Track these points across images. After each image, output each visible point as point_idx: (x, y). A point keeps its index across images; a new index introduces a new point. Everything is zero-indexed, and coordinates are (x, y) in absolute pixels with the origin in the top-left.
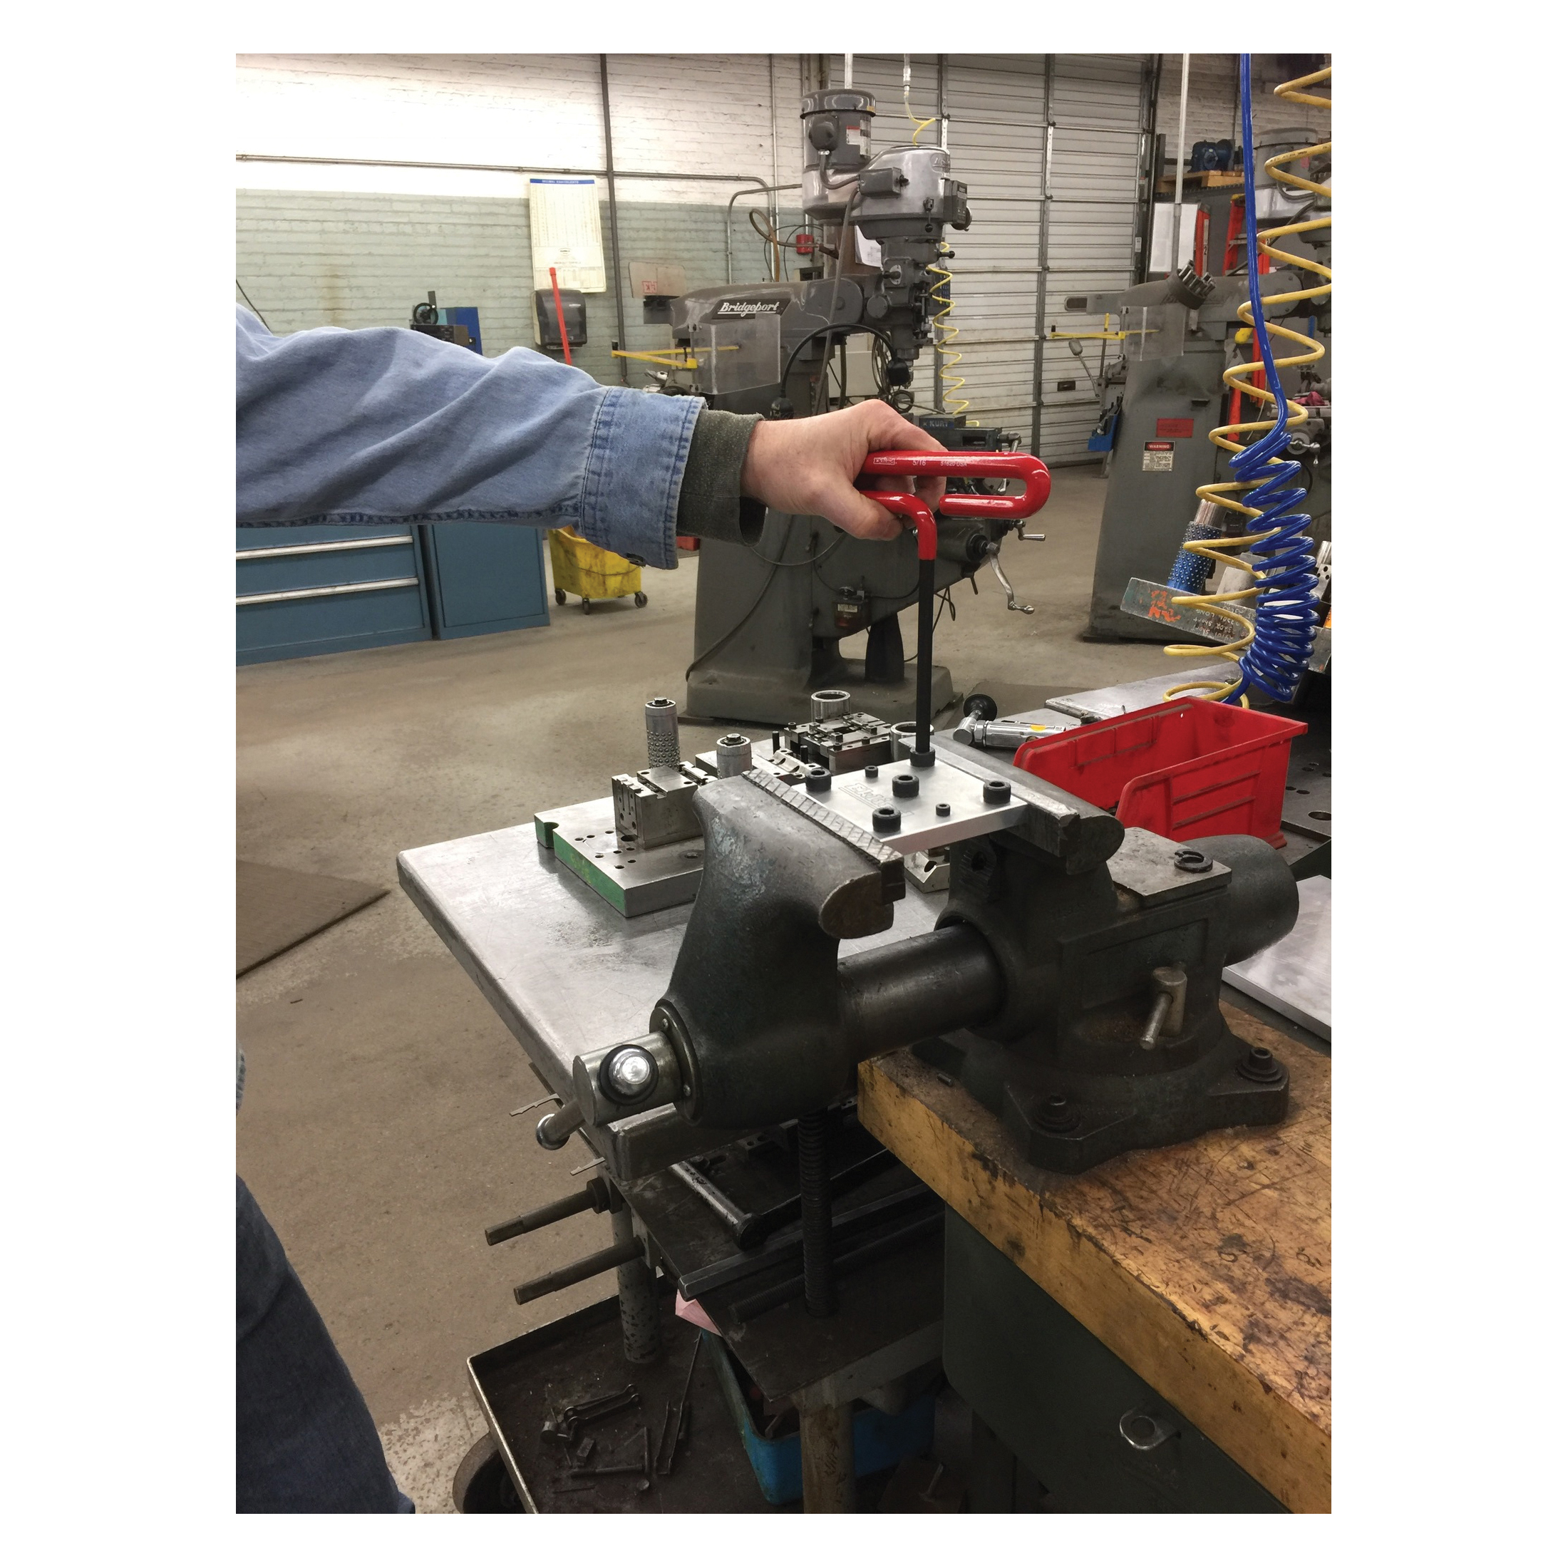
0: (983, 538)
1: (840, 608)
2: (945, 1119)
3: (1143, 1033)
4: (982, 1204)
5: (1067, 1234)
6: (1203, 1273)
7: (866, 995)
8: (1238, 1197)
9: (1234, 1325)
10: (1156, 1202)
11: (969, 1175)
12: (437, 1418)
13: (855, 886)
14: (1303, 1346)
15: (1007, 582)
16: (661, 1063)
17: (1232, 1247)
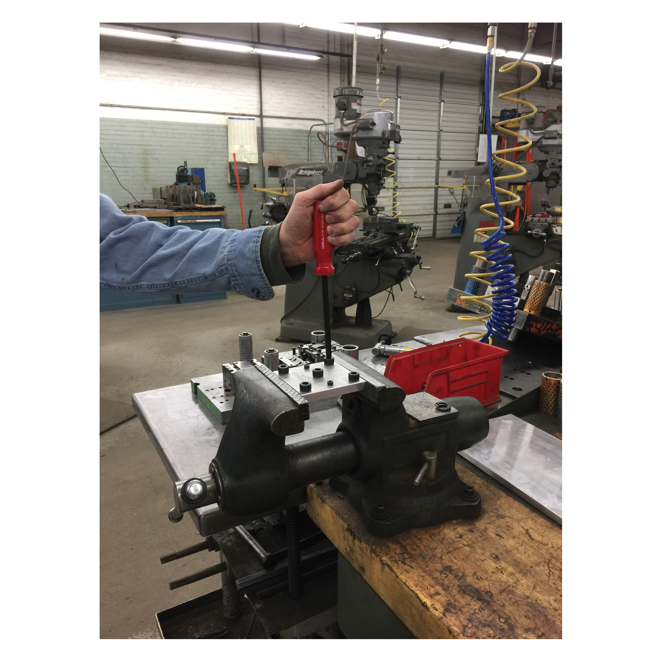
0: (404, 268)
1: (345, 295)
2: (338, 513)
3: (415, 479)
4: (350, 550)
5: (380, 563)
6: (432, 582)
7: (300, 460)
8: (453, 550)
9: (441, 605)
10: (418, 551)
11: (346, 538)
13: (286, 413)
14: (468, 614)
15: (414, 286)
16: (209, 487)
17: (446, 571)
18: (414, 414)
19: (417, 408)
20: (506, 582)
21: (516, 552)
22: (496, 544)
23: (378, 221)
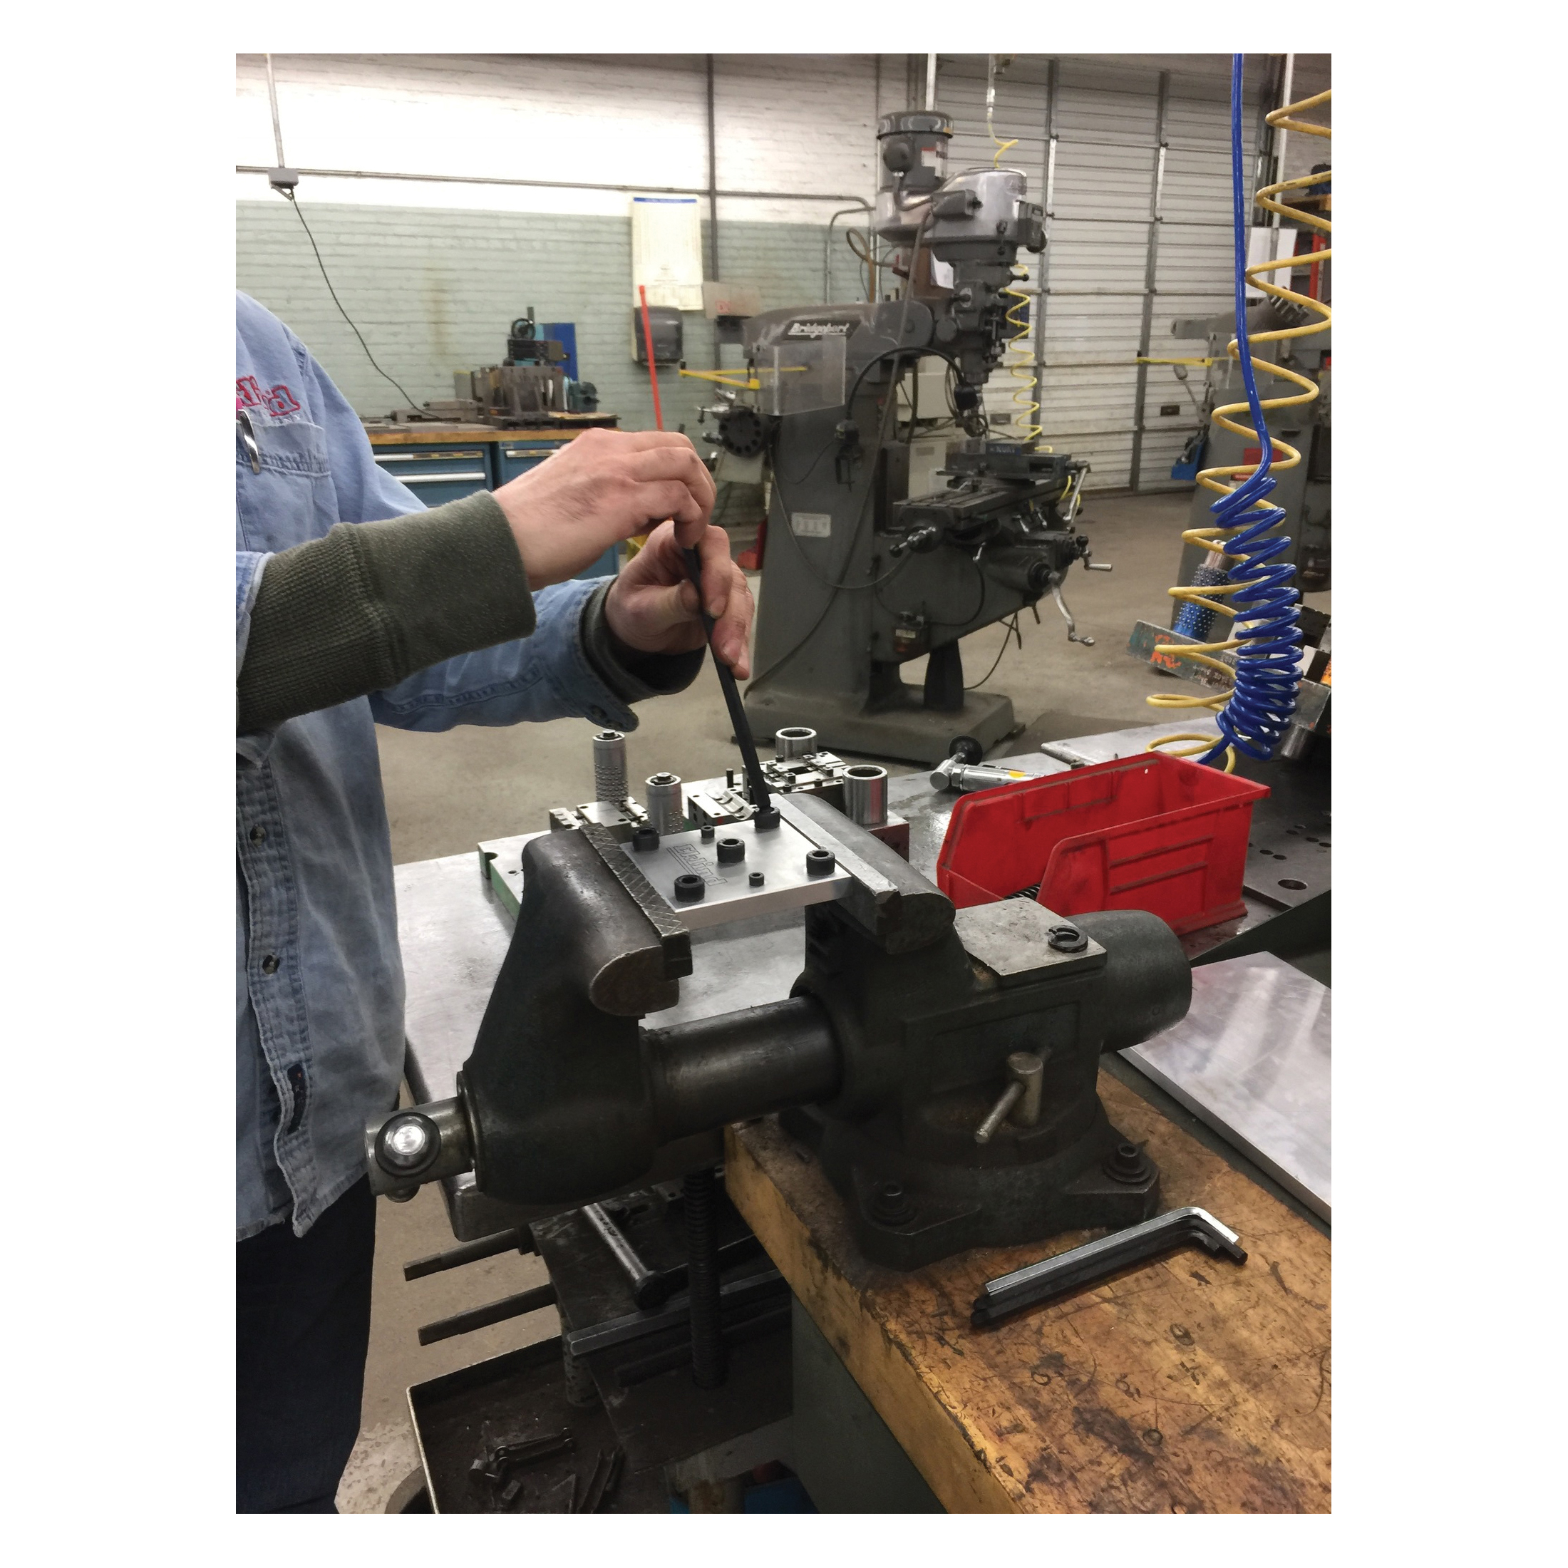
0: (1046, 567)
1: (899, 633)
2: (790, 1200)
3: (979, 1125)
4: (817, 1294)
5: (880, 1337)
6: (1008, 1394)
7: (683, 1068)
8: (1073, 1310)
9: (1024, 1459)
11: (807, 1262)
12: (387, 1443)
13: (629, 960)
14: (1091, 1489)
15: (1069, 613)
16: (444, 1133)
17: (1048, 1367)
18: (990, 956)
19: (999, 940)
20: (1202, 1406)
21: (1240, 1323)
22: (1188, 1300)
23: (982, 450)
